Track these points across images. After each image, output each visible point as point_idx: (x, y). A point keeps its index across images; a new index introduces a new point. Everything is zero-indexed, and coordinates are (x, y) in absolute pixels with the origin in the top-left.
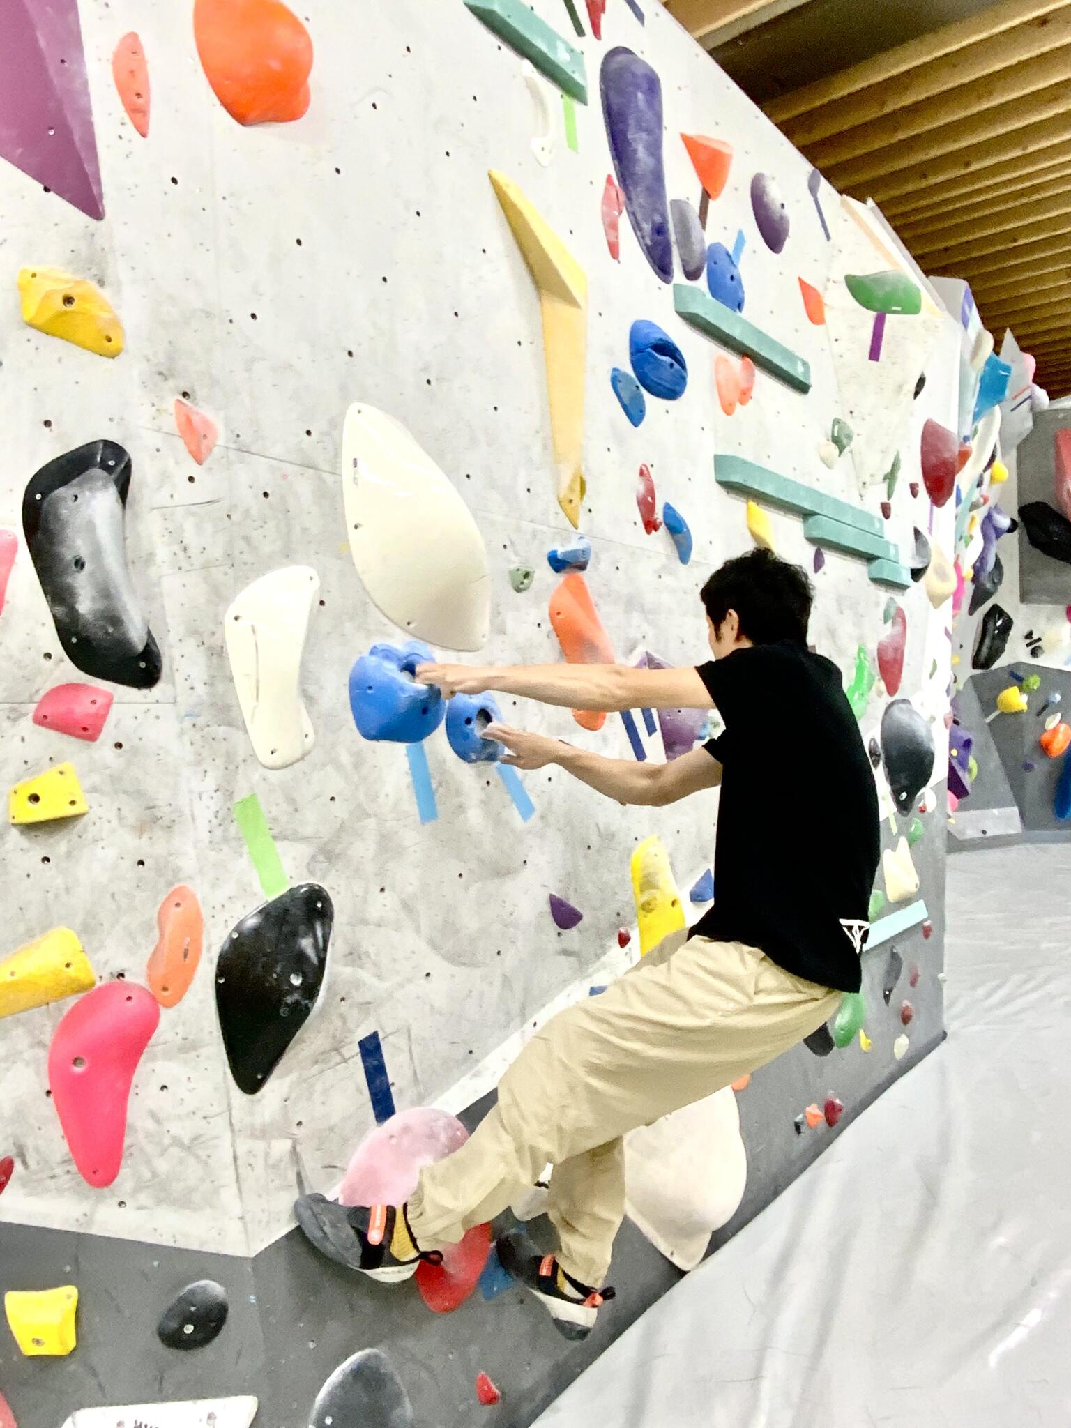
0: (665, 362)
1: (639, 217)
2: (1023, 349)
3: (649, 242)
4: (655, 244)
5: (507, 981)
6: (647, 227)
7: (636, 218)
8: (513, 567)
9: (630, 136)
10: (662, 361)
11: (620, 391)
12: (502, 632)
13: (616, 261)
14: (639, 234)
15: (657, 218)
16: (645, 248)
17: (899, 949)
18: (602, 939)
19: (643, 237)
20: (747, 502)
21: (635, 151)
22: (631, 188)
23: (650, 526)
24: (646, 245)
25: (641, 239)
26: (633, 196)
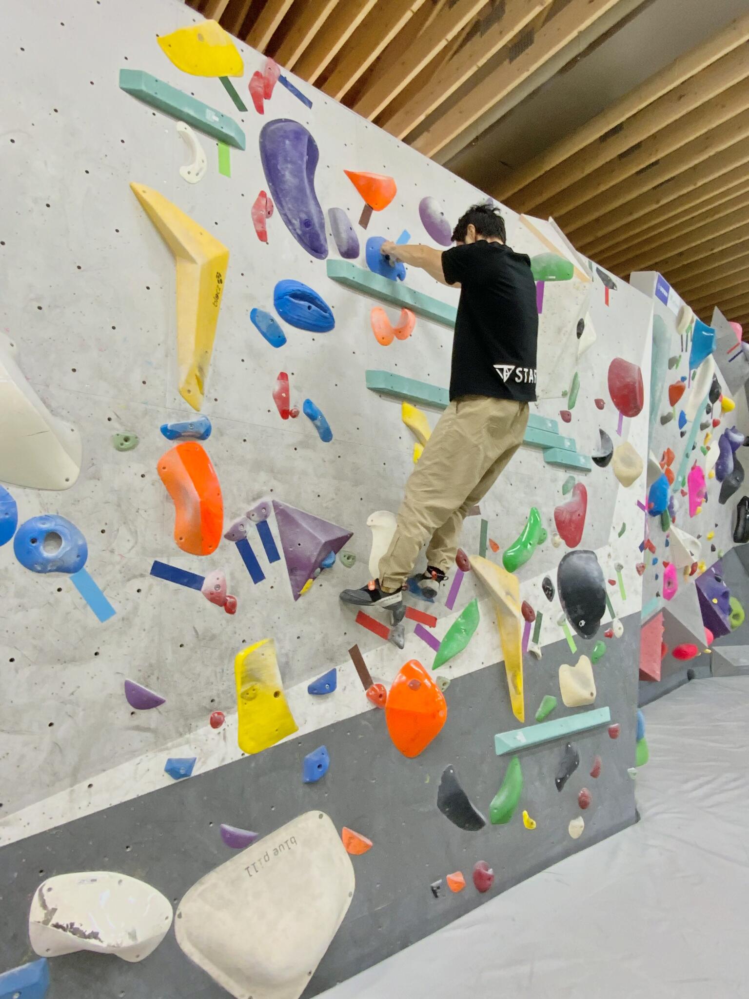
0: (304, 305)
1: (290, 217)
2: (730, 320)
3: (299, 232)
4: (304, 233)
5: (57, 747)
6: (297, 223)
7: (288, 217)
8: (115, 433)
9: (279, 167)
10: (300, 304)
11: (257, 323)
12: (97, 477)
13: (264, 243)
14: (290, 227)
15: (304, 216)
16: (296, 236)
17: (574, 745)
18: (187, 719)
19: (295, 230)
20: (402, 404)
21: (283, 176)
22: (282, 199)
23: (285, 414)
24: (298, 235)
25: (293, 230)
26: (284, 204)
